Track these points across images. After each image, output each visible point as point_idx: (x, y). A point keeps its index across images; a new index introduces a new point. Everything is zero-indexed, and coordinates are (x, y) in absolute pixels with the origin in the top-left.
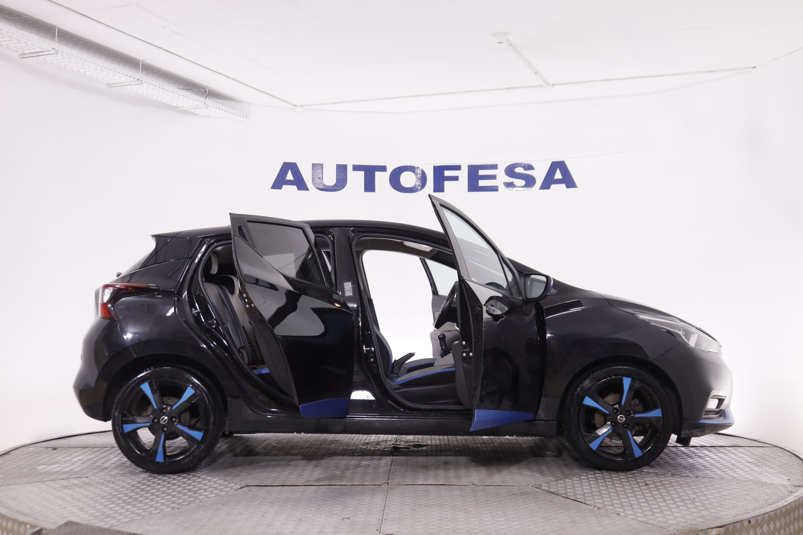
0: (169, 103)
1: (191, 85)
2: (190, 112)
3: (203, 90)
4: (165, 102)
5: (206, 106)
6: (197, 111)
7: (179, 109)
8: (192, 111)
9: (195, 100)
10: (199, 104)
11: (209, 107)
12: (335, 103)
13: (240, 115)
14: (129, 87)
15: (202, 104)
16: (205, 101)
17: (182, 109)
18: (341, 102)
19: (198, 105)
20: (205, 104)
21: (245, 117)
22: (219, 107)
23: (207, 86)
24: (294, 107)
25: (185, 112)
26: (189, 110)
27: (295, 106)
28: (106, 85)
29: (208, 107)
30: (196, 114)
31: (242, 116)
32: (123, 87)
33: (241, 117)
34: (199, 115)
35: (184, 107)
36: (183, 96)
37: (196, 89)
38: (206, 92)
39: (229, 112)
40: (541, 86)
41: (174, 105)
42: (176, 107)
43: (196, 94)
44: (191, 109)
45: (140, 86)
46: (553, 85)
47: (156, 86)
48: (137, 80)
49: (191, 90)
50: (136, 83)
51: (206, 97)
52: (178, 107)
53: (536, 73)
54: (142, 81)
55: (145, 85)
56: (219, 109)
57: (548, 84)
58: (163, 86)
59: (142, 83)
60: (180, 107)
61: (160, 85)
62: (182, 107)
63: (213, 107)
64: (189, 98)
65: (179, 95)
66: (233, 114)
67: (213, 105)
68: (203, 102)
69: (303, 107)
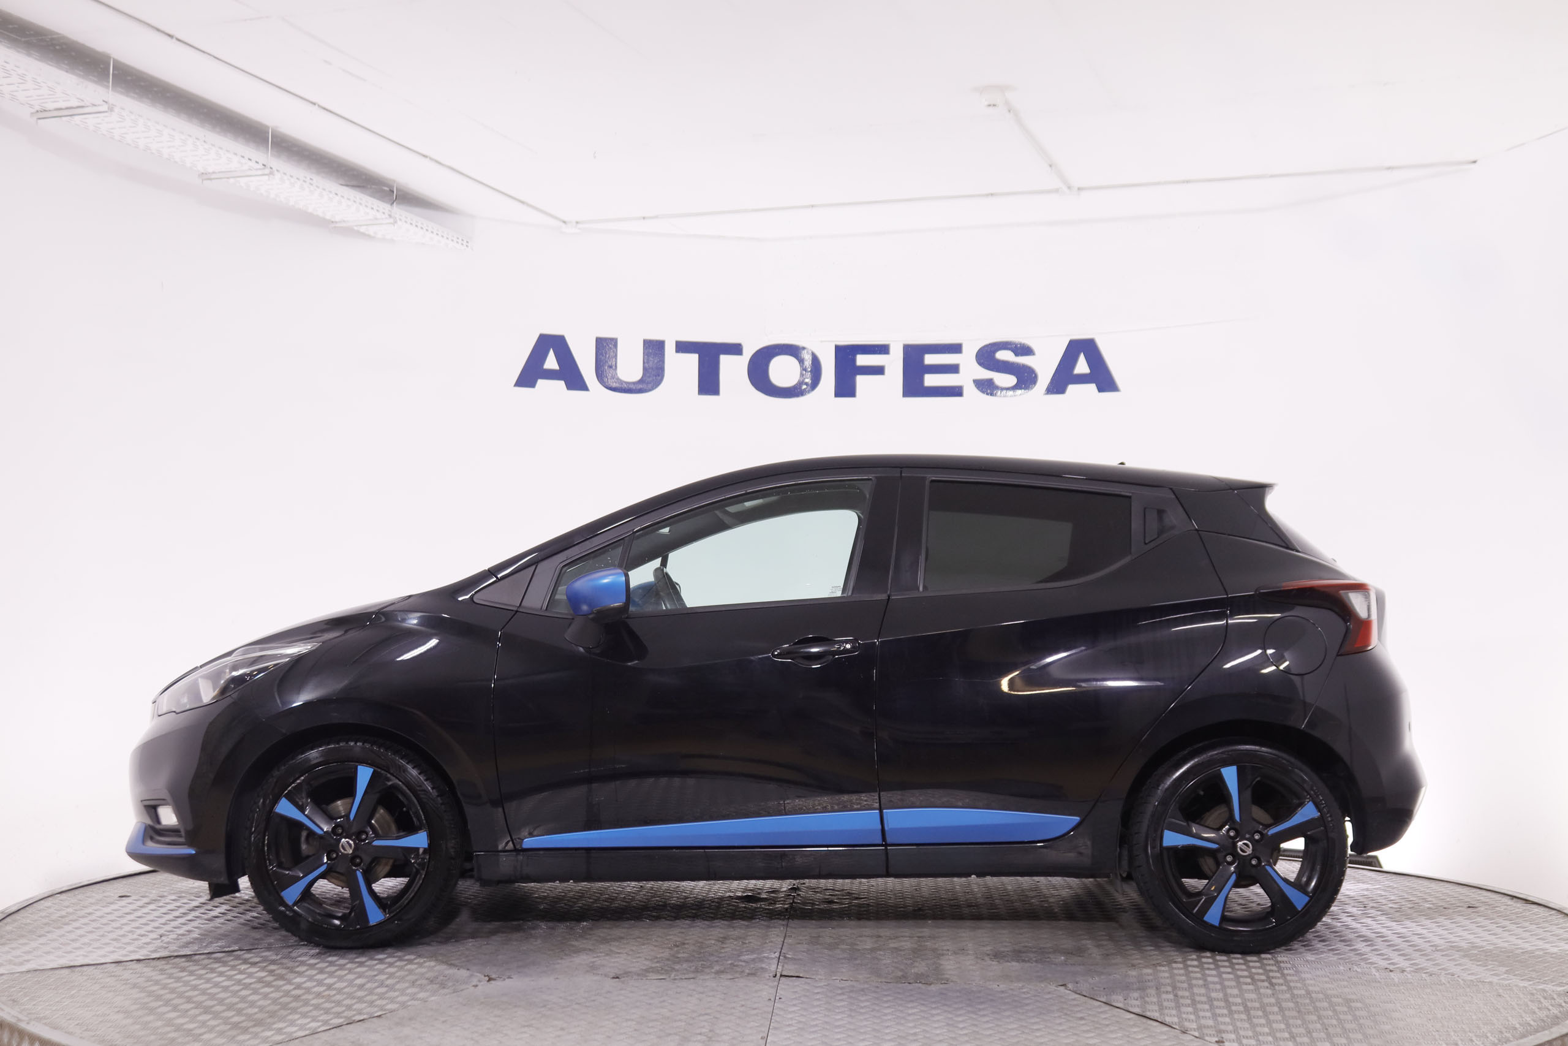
0: (320, 213)
1: (364, 177)
2: (358, 232)
3: (386, 188)
4: (310, 210)
5: (391, 220)
6: (371, 231)
7: (337, 225)
8: (363, 229)
9: (371, 208)
10: (379, 215)
11: (399, 223)
12: (644, 218)
13: (455, 239)
14: (243, 181)
15: (384, 216)
16: (389, 211)
17: (343, 225)
18: (656, 217)
19: (376, 219)
20: (390, 216)
21: (465, 243)
22: (417, 222)
23: (394, 181)
24: (563, 225)
25: (349, 231)
26: (356, 228)
27: (564, 222)
28: (199, 175)
29: (396, 222)
30: (369, 236)
31: (460, 241)
32: (232, 181)
33: (457, 242)
34: (374, 237)
35: (348, 221)
36: (349, 199)
37: (373, 187)
38: (393, 192)
39: (435, 233)
40: (1057, 191)
41: (328, 217)
42: (333, 222)
43: (372, 195)
44: (361, 226)
45: (266, 177)
46: (1079, 189)
47: (298, 179)
48: (263, 167)
49: (363, 187)
50: (260, 172)
51: (393, 203)
52: (336, 222)
53: (1051, 166)
54: (271, 168)
55: (278, 176)
56: (416, 226)
57: (1069, 188)
58: (311, 179)
59: (271, 173)
60: (340, 222)
61: (306, 177)
62: (344, 221)
63: (406, 222)
64: (361, 204)
65: (343, 197)
66: (442, 236)
67: (406, 218)
68: (387, 213)
69: (578, 226)
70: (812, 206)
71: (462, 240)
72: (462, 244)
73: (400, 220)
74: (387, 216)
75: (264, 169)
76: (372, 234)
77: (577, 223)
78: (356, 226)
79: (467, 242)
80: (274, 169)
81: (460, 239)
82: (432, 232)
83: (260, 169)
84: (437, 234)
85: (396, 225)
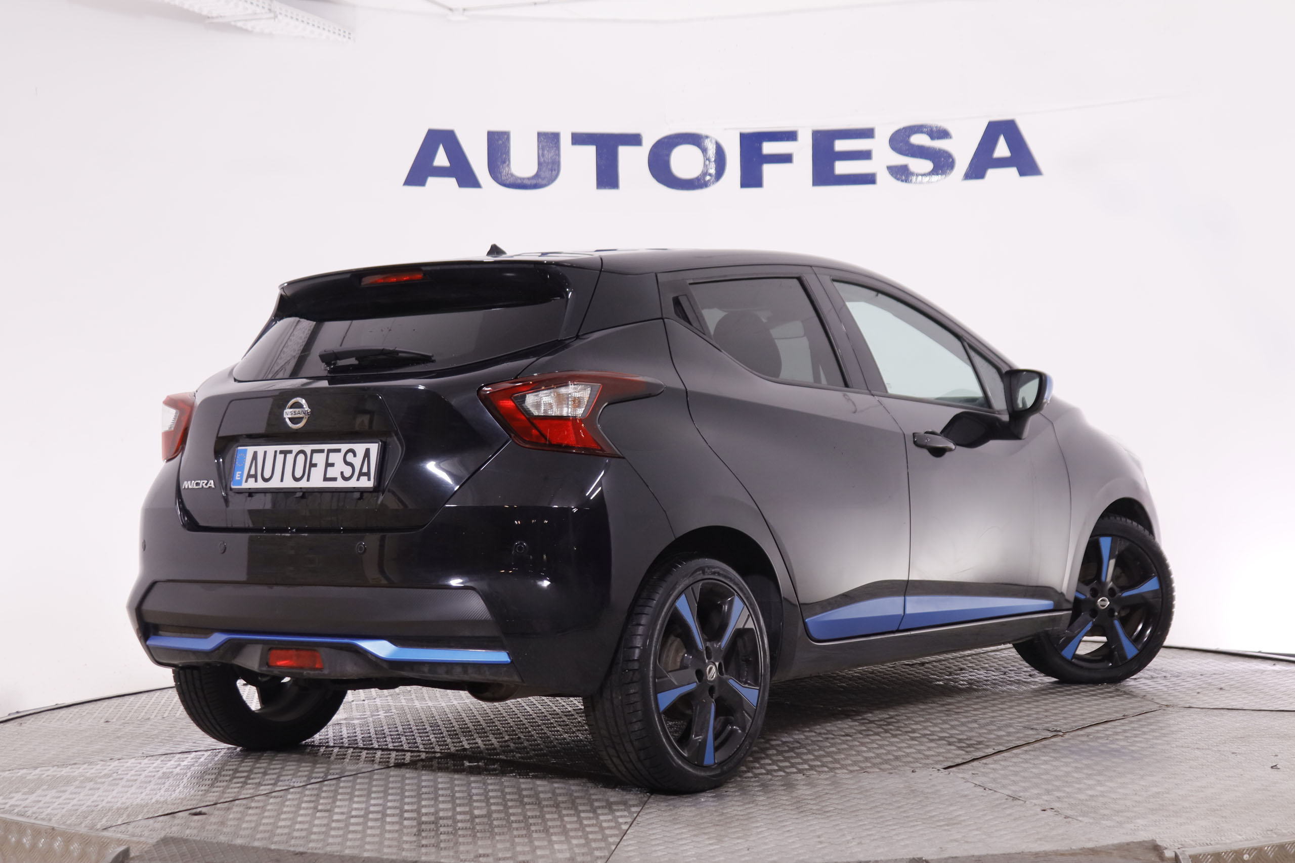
0: (196, 9)
2: (236, 28)
4: (186, 6)
5: (272, 15)
6: (249, 26)
7: (215, 21)
8: (240, 24)
9: (252, 3)
10: (258, 10)
11: (279, 16)
12: (535, 4)
13: (337, 31)
15: (262, 11)
16: (270, 5)
17: (220, 20)
19: (255, 14)
20: (270, 10)
22: (297, 15)
24: (449, 12)
25: (227, 27)
26: (233, 23)
27: (451, 9)
29: (275, 17)
30: (247, 31)
31: (345, 34)
33: (339, 35)
34: (252, 32)
35: (225, 17)
39: (316, 26)
41: (205, 12)
42: (209, 18)
44: (239, 21)
52: (213, 18)
56: (298, 20)
60: (217, 17)
62: (221, 17)
63: (286, 16)
66: (324, 29)
67: (286, 11)
68: (267, 7)
69: (466, 13)
72: (344, 36)
73: (281, 14)
74: (268, 11)
76: (250, 29)
77: (464, 10)
78: (235, 21)
79: (349, 34)
81: (347, 33)
82: (313, 25)
84: (320, 28)
85: (276, 20)
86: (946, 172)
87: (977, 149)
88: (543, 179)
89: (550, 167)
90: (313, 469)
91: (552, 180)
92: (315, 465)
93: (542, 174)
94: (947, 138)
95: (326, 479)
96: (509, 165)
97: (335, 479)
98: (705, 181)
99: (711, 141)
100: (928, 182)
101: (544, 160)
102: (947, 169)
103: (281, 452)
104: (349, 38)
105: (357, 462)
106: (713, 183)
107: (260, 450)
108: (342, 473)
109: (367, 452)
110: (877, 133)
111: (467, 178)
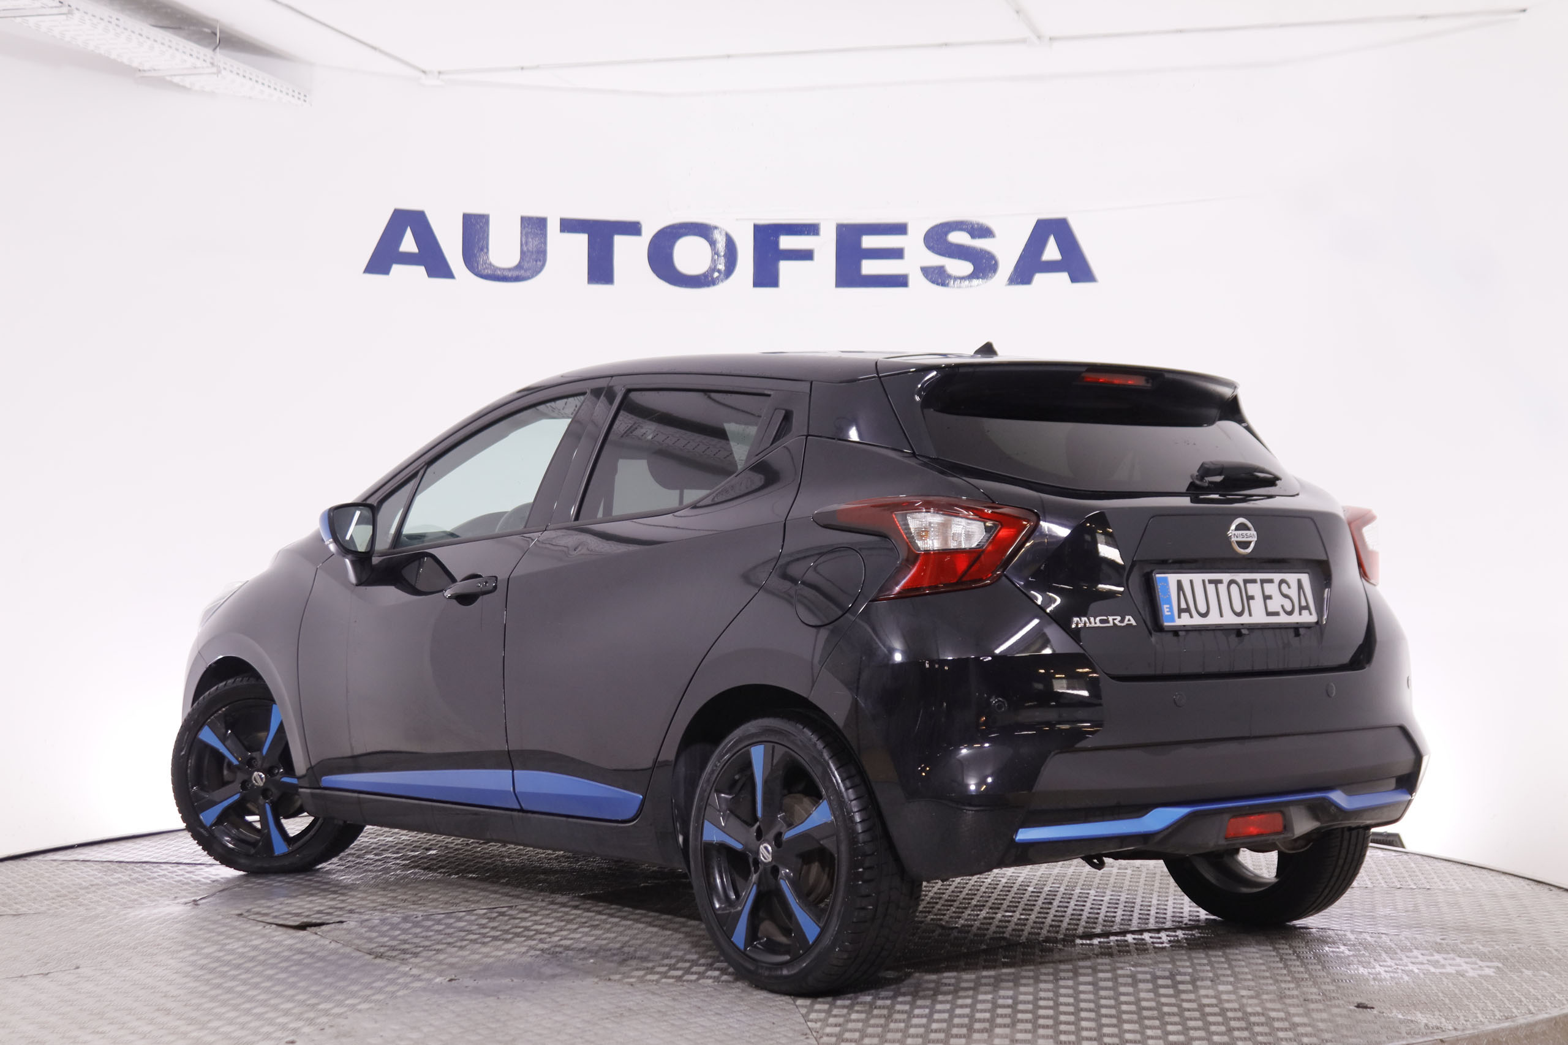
0: (125, 60)
1: (179, 16)
2: (171, 83)
3: (207, 30)
4: (113, 56)
5: (214, 70)
6: (187, 82)
7: (146, 74)
8: (176, 80)
9: (191, 55)
10: (199, 63)
11: (223, 72)
12: (522, 68)
13: (291, 93)
14: (33, 20)
15: (205, 65)
16: (212, 58)
17: (153, 74)
18: (537, 67)
19: (195, 68)
20: (212, 64)
21: (302, 98)
22: (245, 71)
23: (217, 21)
24: (421, 75)
25: (160, 82)
26: (168, 78)
27: (424, 72)
29: (219, 72)
30: (184, 87)
31: (296, 94)
32: (18, 20)
33: (293, 96)
34: (190, 90)
35: (159, 70)
36: (163, 44)
37: (192, 28)
38: (216, 34)
39: (266, 84)
40: (1023, 41)
41: (135, 65)
42: (140, 70)
43: (189, 37)
44: (175, 75)
45: (64, 17)
46: (1051, 39)
47: (102, 19)
48: (60, 4)
49: (180, 28)
50: (55, 11)
51: (216, 47)
52: (144, 71)
53: (1017, 12)
54: (69, 6)
55: (77, 15)
56: (244, 76)
57: (1039, 37)
58: (117, 19)
59: (70, 13)
60: (149, 70)
61: (111, 17)
62: (155, 70)
63: (231, 71)
64: (177, 50)
65: (155, 41)
66: (275, 89)
67: (232, 66)
68: (209, 60)
69: (441, 76)
70: (729, 56)
71: (299, 94)
72: (299, 98)
73: (225, 69)
74: (209, 65)
75: (61, 7)
76: (188, 85)
77: (440, 73)
78: (171, 76)
79: (305, 96)
80: (73, 7)
81: (302, 94)
82: (263, 84)
83: (56, 7)
84: (269, 86)
85: (220, 76)
86: (988, 275)
87: (1024, 250)
88: (526, 270)
89: (534, 257)
90: (1251, 602)
91: (537, 271)
92: (1252, 598)
93: (526, 265)
94: (989, 237)
95: (1269, 614)
96: (487, 252)
97: (1277, 614)
98: (713, 278)
99: (720, 232)
100: (967, 287)
101: (528, 249)
102: (989, 272)
103: (1211, 582)
104: (305, 101)
105: (1293, 592)
106: (722, 281)
107: (1185, 578)
108: (1282, 606)
109: (1299, 582)
110: (910, 229)
111: (437, 267)
